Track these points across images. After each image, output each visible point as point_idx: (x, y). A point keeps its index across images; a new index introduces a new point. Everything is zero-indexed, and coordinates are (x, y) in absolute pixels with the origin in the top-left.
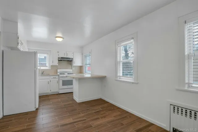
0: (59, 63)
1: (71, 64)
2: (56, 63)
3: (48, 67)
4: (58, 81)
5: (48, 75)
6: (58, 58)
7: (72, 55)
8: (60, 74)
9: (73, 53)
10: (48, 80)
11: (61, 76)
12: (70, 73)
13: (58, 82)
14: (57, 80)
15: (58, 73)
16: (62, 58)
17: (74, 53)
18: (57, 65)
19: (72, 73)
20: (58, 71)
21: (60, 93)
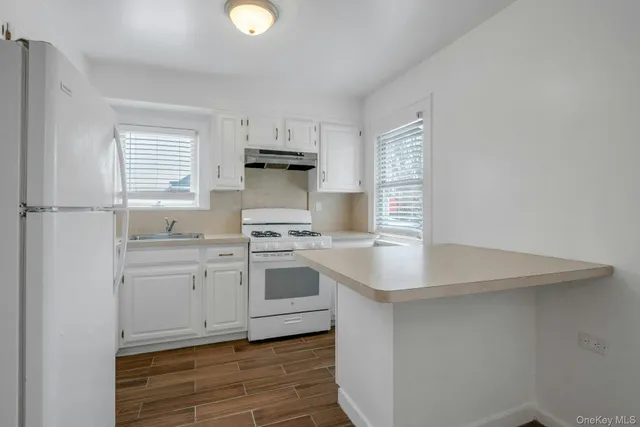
0: (247, 179)
1: (305, 187)
2: (235, 176)
3: (197, 198)
4: (245, 273)
5: (196, 240)
6: (247, 150)
7: (315, 136)
8: (257, 234)
9: (319, 129)
10: (194, 268)
11: (259, 244)
12: (301, 229)
13: (245, 279)
14: (241, 265)
15: (247, 232)
16: (262, 152)
17: (325, 128)
18: (241, 186)
19: (309, 228)
20: (245, 219)
21: (253, 337)
